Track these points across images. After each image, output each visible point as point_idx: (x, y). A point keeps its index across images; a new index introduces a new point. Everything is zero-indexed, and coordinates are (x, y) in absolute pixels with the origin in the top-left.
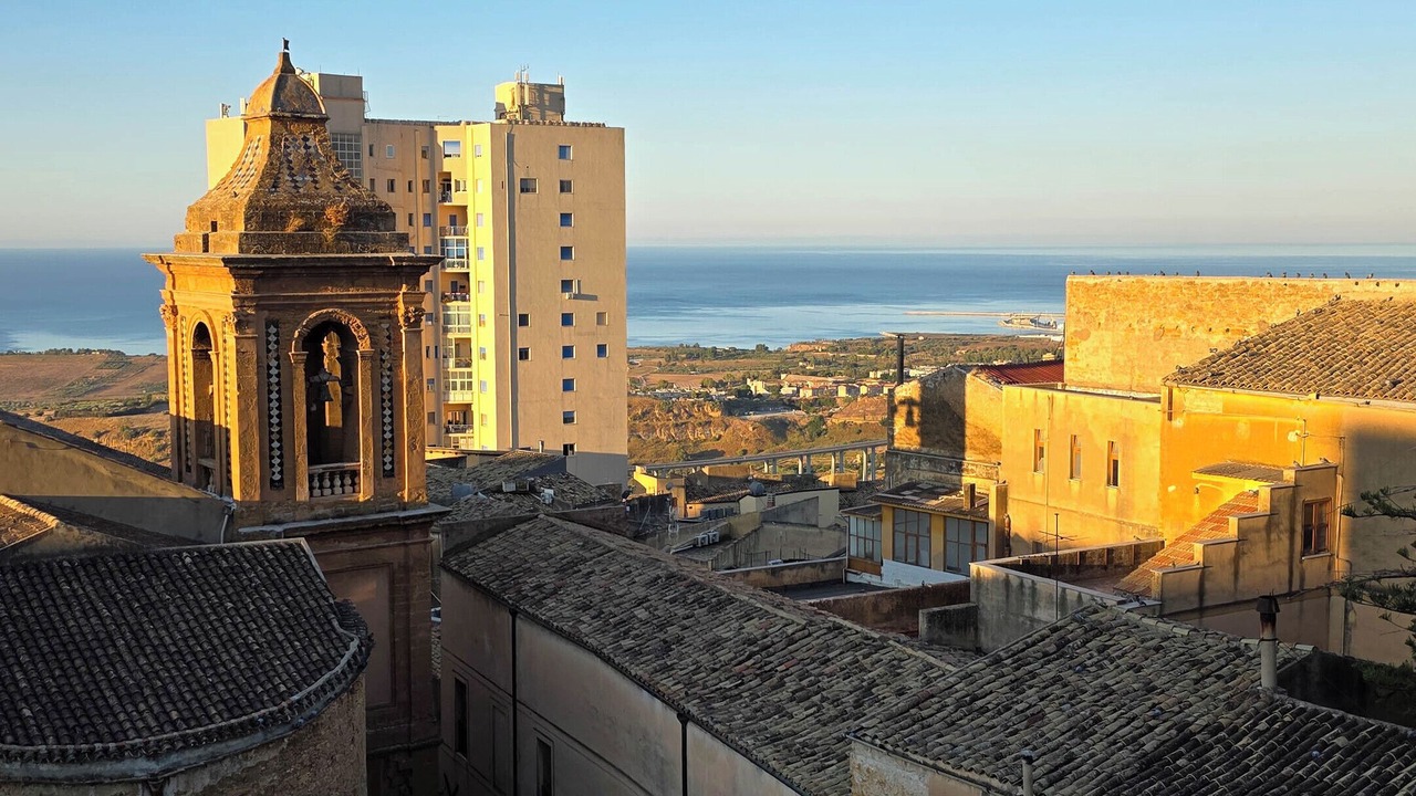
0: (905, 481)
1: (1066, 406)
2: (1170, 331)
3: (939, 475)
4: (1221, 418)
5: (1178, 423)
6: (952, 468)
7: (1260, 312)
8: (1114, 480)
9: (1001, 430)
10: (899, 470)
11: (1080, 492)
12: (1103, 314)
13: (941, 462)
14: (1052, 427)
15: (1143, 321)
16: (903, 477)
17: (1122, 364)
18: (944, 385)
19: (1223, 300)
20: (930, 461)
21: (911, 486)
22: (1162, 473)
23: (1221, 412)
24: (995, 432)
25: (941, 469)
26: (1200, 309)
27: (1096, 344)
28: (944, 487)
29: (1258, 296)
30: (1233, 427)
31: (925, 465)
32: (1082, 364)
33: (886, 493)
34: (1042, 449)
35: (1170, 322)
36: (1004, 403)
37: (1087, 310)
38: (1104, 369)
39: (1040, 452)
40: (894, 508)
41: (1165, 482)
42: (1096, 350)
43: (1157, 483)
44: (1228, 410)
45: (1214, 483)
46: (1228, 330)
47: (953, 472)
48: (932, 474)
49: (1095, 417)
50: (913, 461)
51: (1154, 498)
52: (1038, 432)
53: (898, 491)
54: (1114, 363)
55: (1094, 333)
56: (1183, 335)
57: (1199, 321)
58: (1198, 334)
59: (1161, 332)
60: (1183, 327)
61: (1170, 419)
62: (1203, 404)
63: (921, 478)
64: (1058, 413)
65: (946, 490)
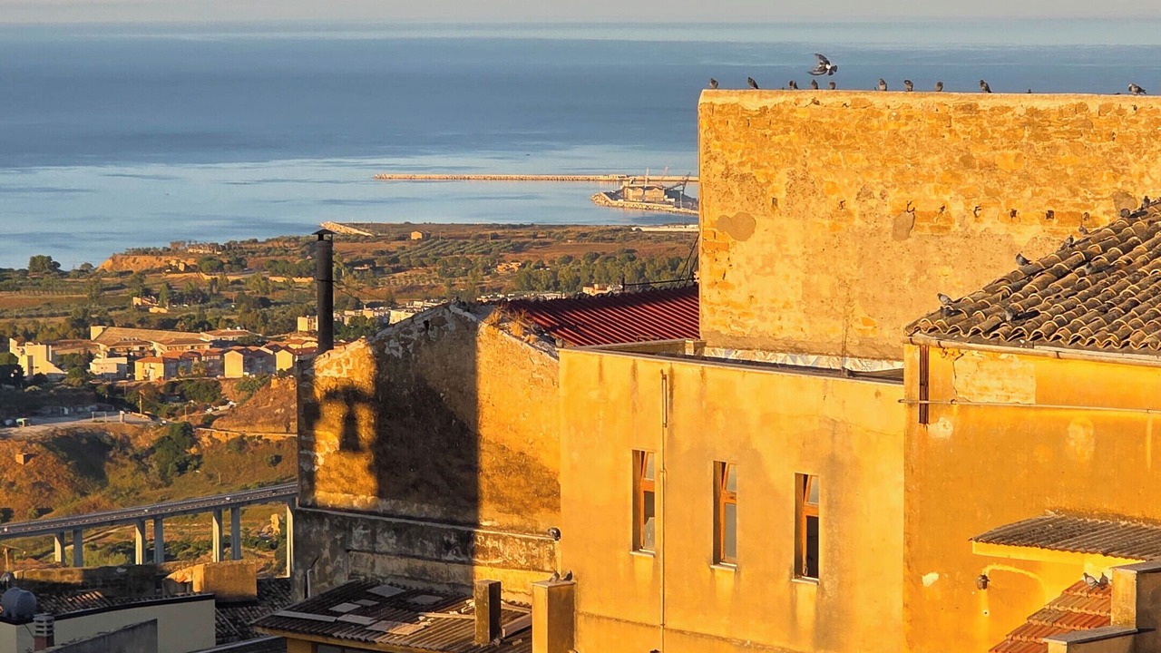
0: (342, 580)
1: (702, 395)
2: (927, 217)
3: (420, 563)
4: (1032, 413)
5: (942, 428)
6: (448, 546)
7: (1116, 174)
8: (808, 564)
9: (558, 455)
10: (326, 553)
11: (736, 591)
12: (782, 179)
13: (423, 533)
14: (671, 444)
15: (870, 195)
16: (336, 570)
17: (826, 293)
18: (426, 352)
19: (1039, 146)
20: (398, 530)
21: (354, 591)
22: (908, 543)
23: (1032, 401)
24: (546, 460)
25: (424, 549)
26: (990, 167)
27: (770, 248)
28: (430, 592)
29: (1112, 136)
30: (1057, 436)
31: (387, 542)
32: (738, 296)
33: (300, 608)
34: (650, 496)
35: (927, 197)
36: (562, 391)
37: (747, 170)
38: (787, 305)
39: (644, 505)
40: (315, 645)
41: (914, 565)
42: (769, 261)
43: (897, 569)
44: (1047, 396)
45: (1018, 563)
46: (1050, 215)
47: (450, 557)
48: (404, 563)
49: (768, 419)
50: (358, 532)
51: (896, 598)
52: (640, 457)
53: (324, 603)
54: (809, 292)
55: (762, 222)
56: (956, 227)
57: (988, 192)
58: (987, 223)
59: (909, 220)
60: (957, 208)
61: (924, 419)
62: (994, 383)
63: (378, 571)
64: (686, 409)
65: (432, 599)
